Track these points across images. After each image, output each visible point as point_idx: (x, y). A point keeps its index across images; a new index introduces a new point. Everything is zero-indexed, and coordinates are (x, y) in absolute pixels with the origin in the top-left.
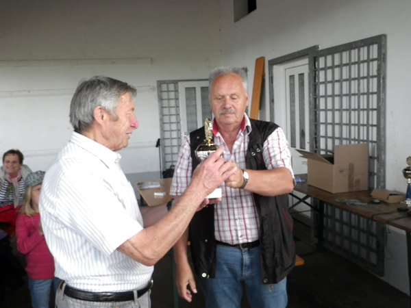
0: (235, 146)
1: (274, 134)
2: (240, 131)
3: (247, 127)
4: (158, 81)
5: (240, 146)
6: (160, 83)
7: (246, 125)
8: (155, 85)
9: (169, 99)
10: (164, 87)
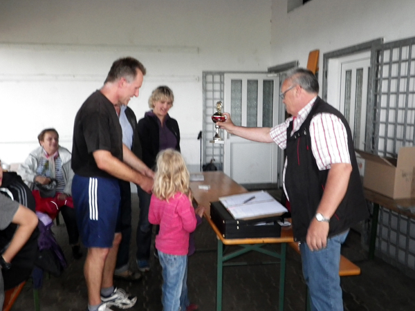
4: (203, 72)
8: (200, 75)
9: (214, 91)
10: (209, 78)
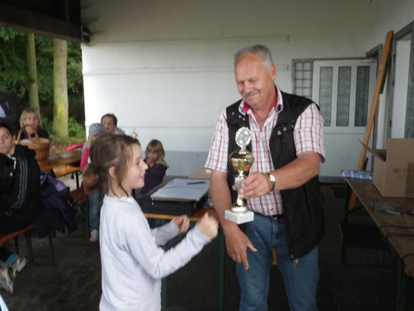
0: (266, 124)
1: (308, 111)
2: (273, 108)
3: (280, 106)
4: (293, 60)
5: (270, 124)
6: (295, 62)
7: (278, 104)
8: (290, 64)
9: (303, 79)
10: (299, 66)
